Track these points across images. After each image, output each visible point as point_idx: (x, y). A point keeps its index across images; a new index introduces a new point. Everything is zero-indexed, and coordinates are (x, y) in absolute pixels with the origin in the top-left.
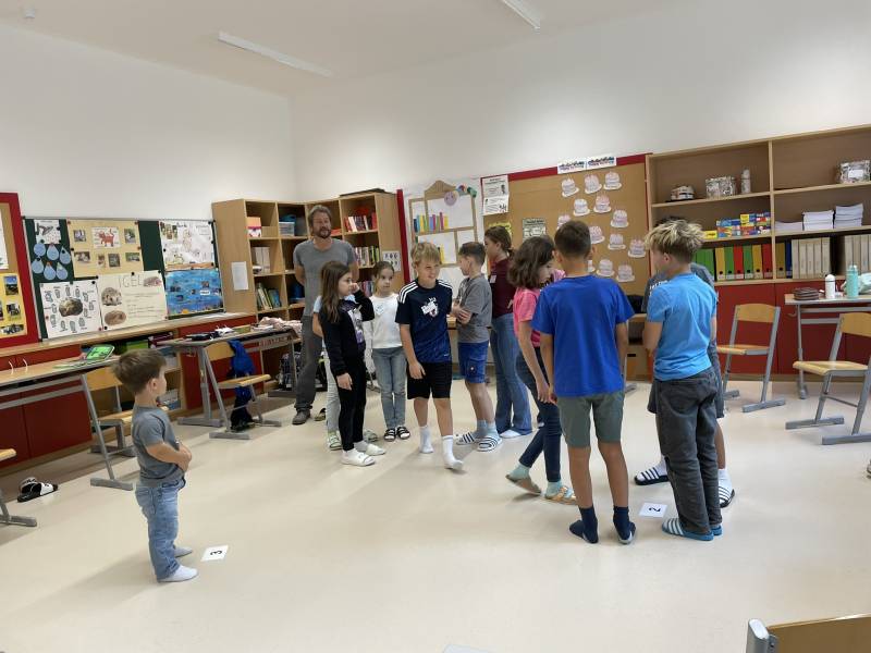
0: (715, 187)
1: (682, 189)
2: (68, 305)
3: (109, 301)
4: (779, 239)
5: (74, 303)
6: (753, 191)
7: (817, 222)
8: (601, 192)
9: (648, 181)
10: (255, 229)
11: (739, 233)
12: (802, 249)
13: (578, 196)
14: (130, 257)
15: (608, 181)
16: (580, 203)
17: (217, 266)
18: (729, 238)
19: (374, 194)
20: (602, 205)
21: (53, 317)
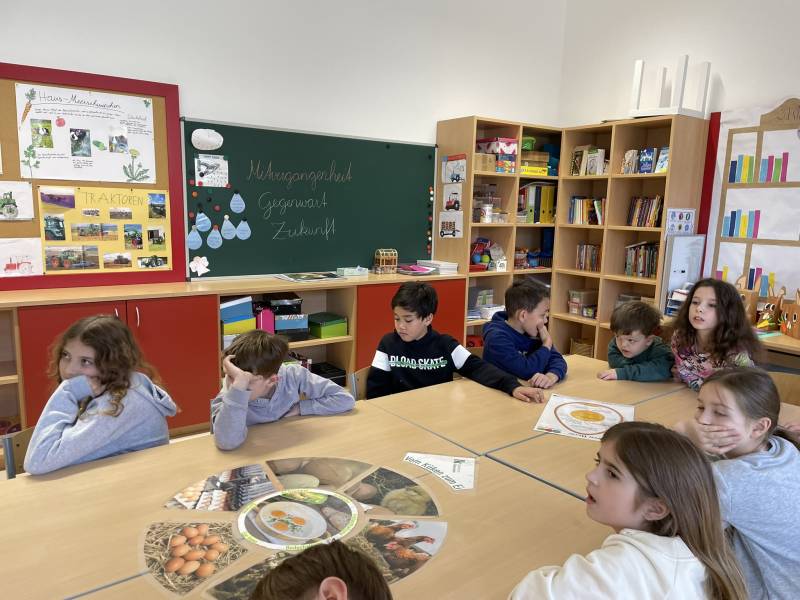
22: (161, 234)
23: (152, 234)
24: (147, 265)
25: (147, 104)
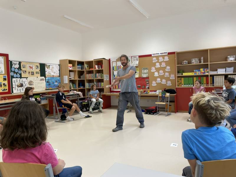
0: (194, 61)
1: (185, 61)
2: (19, 84)
3: (30, 84)
4: (211, 76)
5: (21, 84)
6: (204, 62)
7: (221, 71)
8: (163, 61)
9: (176, 59)
10: (70, 67)
11: (200, 73)
12: (217, 78)
13: (157, 62)
14: (37, 73)
15: (165, 59)
16: (157, 64)
17: (60, 77)
18: (197, 75)
19: (103, 59)
20: (164, 65)
21: (15, 87)
22: (6, 84)
23: (4, 84)
24: (3, 91)
25: (2, 58)
